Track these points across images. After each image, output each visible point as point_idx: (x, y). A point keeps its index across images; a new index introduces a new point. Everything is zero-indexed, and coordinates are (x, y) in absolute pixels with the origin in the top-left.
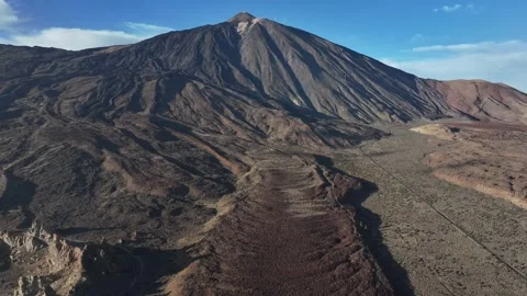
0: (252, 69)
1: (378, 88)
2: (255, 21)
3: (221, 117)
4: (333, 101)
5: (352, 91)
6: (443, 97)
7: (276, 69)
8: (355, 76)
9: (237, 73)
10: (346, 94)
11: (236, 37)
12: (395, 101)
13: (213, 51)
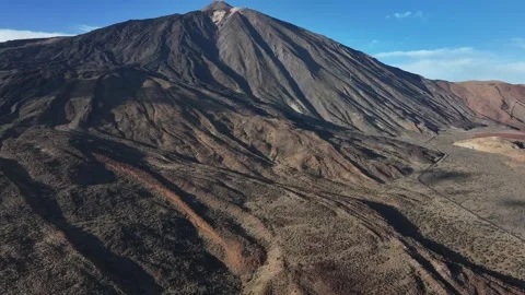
0: (234, 66)
1: (389, 89)
2: (233, 10)
3: (196, 131)
4: (342, 106)
5: (361, 92)
6: (463, 101)
7: (264, 66)
8: (360, 76)
9: (215, 71)
10: (355, 97)
11: (212, 28)
12: (412, 105)
13: (183, 43)
